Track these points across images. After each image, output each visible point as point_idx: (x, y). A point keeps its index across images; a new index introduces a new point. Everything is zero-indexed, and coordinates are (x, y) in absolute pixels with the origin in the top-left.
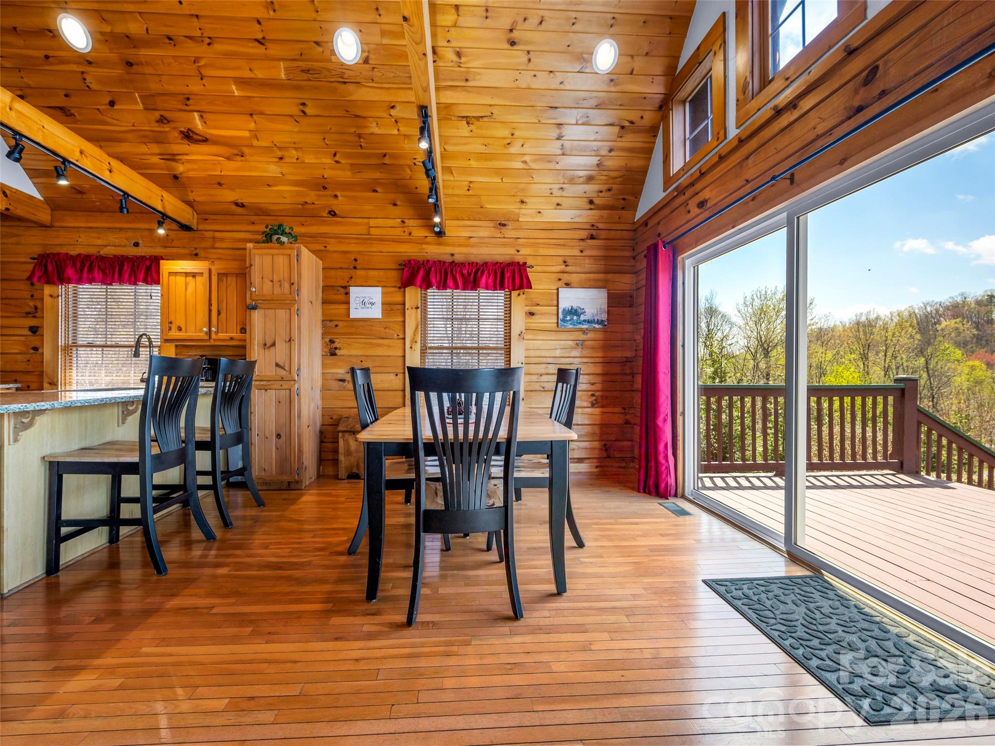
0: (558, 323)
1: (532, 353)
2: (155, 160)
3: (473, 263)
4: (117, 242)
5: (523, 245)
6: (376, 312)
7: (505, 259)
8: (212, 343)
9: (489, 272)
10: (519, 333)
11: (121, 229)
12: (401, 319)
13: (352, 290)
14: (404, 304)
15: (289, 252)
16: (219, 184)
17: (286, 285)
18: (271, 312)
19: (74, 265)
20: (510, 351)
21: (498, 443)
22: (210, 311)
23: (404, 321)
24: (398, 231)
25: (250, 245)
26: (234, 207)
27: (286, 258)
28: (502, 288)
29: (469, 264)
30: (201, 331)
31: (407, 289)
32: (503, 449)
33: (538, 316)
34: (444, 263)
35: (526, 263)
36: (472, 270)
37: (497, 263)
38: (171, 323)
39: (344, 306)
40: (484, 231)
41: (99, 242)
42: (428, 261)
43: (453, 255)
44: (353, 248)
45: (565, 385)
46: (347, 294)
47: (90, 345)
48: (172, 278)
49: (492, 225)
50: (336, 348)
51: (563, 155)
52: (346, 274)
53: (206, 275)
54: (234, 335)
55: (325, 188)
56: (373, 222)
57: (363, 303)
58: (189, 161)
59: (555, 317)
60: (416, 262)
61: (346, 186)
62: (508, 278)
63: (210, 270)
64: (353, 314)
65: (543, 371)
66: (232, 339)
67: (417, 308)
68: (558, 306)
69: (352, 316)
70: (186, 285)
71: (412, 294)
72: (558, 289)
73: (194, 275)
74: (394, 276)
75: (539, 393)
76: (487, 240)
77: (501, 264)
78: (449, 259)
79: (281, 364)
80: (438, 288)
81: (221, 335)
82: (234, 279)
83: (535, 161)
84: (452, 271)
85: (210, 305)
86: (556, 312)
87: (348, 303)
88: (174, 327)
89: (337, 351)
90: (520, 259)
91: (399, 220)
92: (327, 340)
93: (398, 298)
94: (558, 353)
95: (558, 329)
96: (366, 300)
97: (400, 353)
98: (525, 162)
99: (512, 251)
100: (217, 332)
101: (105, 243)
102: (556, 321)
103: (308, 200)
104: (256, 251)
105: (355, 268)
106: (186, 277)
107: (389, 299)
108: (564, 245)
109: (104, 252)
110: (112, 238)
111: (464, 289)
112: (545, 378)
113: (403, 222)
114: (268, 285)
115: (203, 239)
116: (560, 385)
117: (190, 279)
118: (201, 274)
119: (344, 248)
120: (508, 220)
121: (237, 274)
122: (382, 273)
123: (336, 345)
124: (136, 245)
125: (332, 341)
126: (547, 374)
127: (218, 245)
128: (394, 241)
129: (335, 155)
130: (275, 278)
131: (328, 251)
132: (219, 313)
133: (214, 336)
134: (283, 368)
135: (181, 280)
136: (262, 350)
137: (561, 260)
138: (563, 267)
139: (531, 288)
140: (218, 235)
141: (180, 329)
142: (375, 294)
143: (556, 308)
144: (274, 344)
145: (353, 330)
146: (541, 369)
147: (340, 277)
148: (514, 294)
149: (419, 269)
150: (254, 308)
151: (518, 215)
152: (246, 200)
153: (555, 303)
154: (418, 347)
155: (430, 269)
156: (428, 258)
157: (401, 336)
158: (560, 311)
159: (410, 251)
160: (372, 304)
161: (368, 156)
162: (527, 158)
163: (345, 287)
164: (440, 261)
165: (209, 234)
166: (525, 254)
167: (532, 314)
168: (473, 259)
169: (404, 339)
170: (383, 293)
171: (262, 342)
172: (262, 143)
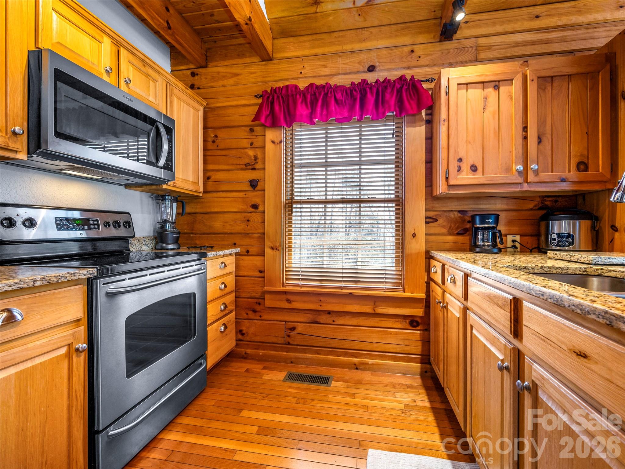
4: (348, 68)
11: (352, 52)
22: (524, 137)
30: (509, 170)
38: (460, 160)
41: (327, 71)
48: (462, 91)
53: (518, 82)
54: (566, 174)
66: (562, 180)
70: (485, 99)
73: (496, 85)
81: (544, 176)
82: (565, 84)
85: (525, 129)
88: (465, 167)
101: (333, 71)
106: (483, 88)
109: (333, 82)
110: (341, 64)
117: (490, 91)
118: (509, 81)
121: (570, 75)
124: (371, 69)
132: (540, 140)
133: (531, 177)
135: (475, 93)
140: (482, 41)
141: (474, 169)
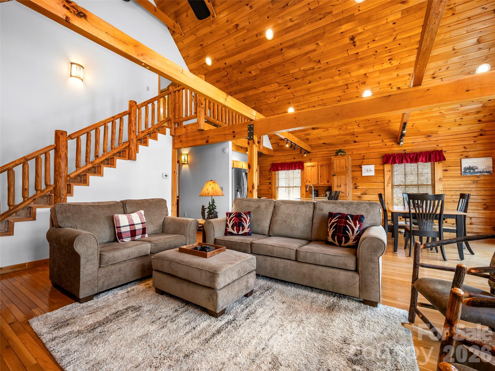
0: (461, 173)
1: (447, 187)
2: (303, 136)
3: (415, 153)
4: (290, 158)
5: (440, 143)
6: (372, 173)
7: (432, 149)
8: (319, 186)
9: (423, 155)
10: (439, 178)
11: (290, 155)
12: (383, 175)
13: (363, 166)
14: (384, 170)
15: (345, 158)
16: (320, 139)
17: (345, 168)
18: (339, 176)
19: (280, 166)
20: (435, 186)
21: (436, 214)
22: (318, 176)
23: (384, 176)
24: (381, 144)
25: (333, 157)
26: (323, 145)
27: (344, 160)
28: (430, 161)
29: (413, 153)
30: (316, 182)
31: (385, 165)
32: (438, 217)
33: (450, 171)
34: (402, 154)
35: (442, 150)
36: (415, 156)
37: (427, 152)
39: (360, 172)
40: (421, 139)
42: (394, 154)
43: (405, 150)
44: (363, 152)
45: (464, 200)
46: (361, 168)
47: (283, 187)
48: (307, 168)
49: (424, 137)
50: (357, 186)
51: (461, 106)
52: (361, 161)
53: (317, 166)
55: (353, 135)
56: (370, 143)
57: (367, 171)
58: (312, 134)
59: (460, 171)
60: (389, 155)
61: (361, 133)
62: (433, 157)
63: (318, 165)
64: (364, 174)
65: (453, 194)
66: (325, 184)
67: (389, 171)
68: (461, 166)
69: (363, 175)
70: (311, 169)
71: (387, 167)
72: (461, 159)
73: (313, 166)
74: (379, 161)
75: (451, 203)
76: (421, 143)
77: (429, 152)
78: (403, 152)
79: (343, 192)
80: (399, 163)
81: (322, 183)
83: (446, 111)
84: (405, 157)
85: (318, 174)
86: (460, 169)
87: (362, 171)
88: (308, 181)
89: (357, 187)
90: (439, 149)
91: (381, 140)
92: (354, 184)
93: (381, 168)
94: (462, 186)
95: (461, 176)
96: (368, 170)
97: (383, 187)
98: (441, 113)
99: (435, 146)
100: (320, 183)
101: (286, 159)
102: (460, 173)
103: (347, 139)
104: (335, 159)
105: (364, 159)
107: (378, 168)
108: (464, 140)
109: (286, 161)
110: (288, 157)
111: (411, 162)
112: (454, 197)
113: (383, 141)
114: (338, 168)
115: (313, 155)
116: (461, 200)
117: (312, 167)
118: (315, 166)
119: (360, 152)
120: (432, 134)
121: (328, 165)
122: (374, 159)
123: (357, 185)
124: (294, 158)
125: (355, 184)
126: (456, 195)
127: (317, 156)
128: (379, 148)
129: (359, 125)
130: (341, 166)
131: (354, 154)
132: (321, 177)
133: (319, 184)
134: (344, 193)
135: (310, 168)
136: (337, 188)
137: (462, 147)
138: (464, 150)
139: (445, 160)
140: (317, 153)
141: (310, 182)
142: (372, 167)
143: (460, 167)
144: (341, 186)
145: (363, 180)
146: (453, 193)
147: (358, 163)
148: (436, 163)
149: (390, 158)
150: (335, 175)
151: (438, 131)
152: (326, 142)
153: (460, 165)
154: (390, 185)
155: (395, 157)
156: (394, 153)
157: (383, 181)
158: (463, 169)
159: (387, 151)
160: (371, 171)
161: (371, 123)
162: (442, 111)
163: (360, 166)
164: (399, 154)
165: (314, 153)
166: (442, 146)
167: (446, 170)
168: (414, 151)
169: (384, 182)
170: (375, 167)
171: (337, 185)
172: (335, 126)
